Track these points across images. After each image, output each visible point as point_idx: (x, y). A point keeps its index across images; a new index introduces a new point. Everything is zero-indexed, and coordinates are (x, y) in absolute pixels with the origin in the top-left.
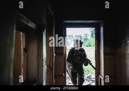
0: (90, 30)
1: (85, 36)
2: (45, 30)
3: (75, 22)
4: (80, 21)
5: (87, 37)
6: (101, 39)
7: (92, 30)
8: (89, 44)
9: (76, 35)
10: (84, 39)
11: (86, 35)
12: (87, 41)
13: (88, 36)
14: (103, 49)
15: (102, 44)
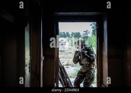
0: (91, 25)
1: (85, 33)
2: (28, 25)
3: (70, 13)
4: (77, 13)
5: (87, 35)
6: (105, 37)
7: (94, 26)
8: (89, 44)
9: (72, 32)
10: (83, 37)
11: (86, 31)
12: (88, 39)
13: (89, 33)
14: (106, 50)
15: (105, 44)
